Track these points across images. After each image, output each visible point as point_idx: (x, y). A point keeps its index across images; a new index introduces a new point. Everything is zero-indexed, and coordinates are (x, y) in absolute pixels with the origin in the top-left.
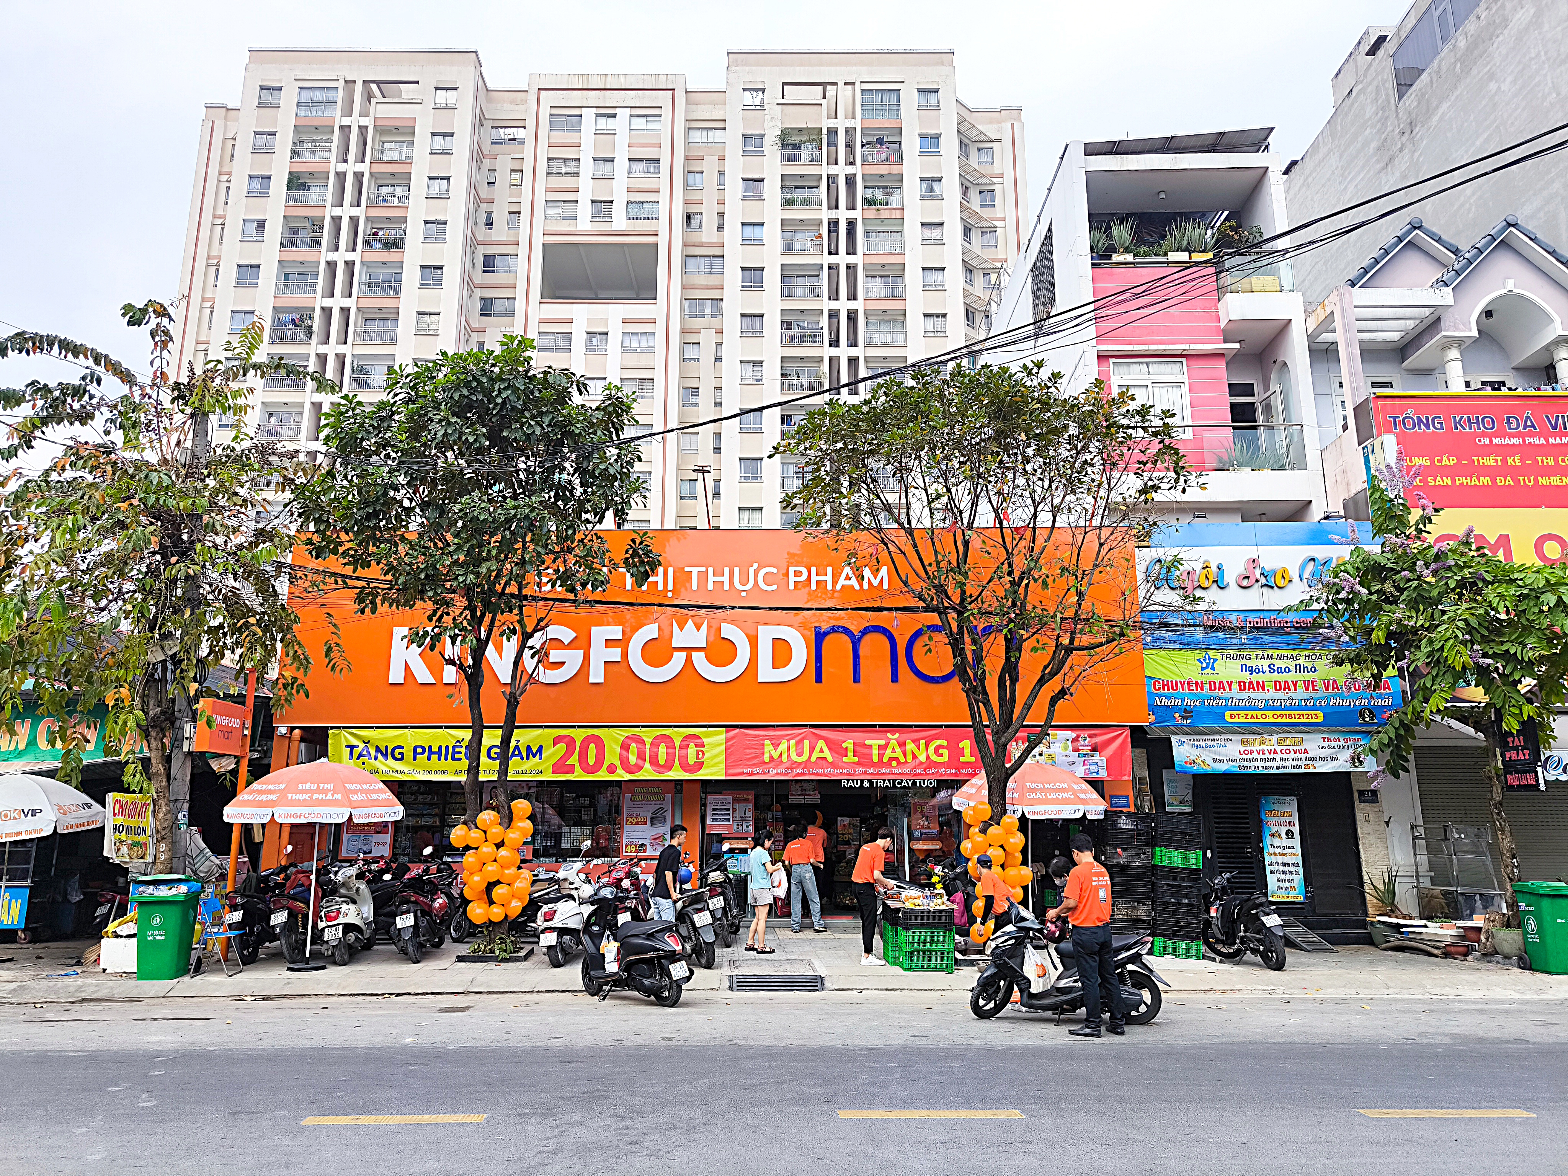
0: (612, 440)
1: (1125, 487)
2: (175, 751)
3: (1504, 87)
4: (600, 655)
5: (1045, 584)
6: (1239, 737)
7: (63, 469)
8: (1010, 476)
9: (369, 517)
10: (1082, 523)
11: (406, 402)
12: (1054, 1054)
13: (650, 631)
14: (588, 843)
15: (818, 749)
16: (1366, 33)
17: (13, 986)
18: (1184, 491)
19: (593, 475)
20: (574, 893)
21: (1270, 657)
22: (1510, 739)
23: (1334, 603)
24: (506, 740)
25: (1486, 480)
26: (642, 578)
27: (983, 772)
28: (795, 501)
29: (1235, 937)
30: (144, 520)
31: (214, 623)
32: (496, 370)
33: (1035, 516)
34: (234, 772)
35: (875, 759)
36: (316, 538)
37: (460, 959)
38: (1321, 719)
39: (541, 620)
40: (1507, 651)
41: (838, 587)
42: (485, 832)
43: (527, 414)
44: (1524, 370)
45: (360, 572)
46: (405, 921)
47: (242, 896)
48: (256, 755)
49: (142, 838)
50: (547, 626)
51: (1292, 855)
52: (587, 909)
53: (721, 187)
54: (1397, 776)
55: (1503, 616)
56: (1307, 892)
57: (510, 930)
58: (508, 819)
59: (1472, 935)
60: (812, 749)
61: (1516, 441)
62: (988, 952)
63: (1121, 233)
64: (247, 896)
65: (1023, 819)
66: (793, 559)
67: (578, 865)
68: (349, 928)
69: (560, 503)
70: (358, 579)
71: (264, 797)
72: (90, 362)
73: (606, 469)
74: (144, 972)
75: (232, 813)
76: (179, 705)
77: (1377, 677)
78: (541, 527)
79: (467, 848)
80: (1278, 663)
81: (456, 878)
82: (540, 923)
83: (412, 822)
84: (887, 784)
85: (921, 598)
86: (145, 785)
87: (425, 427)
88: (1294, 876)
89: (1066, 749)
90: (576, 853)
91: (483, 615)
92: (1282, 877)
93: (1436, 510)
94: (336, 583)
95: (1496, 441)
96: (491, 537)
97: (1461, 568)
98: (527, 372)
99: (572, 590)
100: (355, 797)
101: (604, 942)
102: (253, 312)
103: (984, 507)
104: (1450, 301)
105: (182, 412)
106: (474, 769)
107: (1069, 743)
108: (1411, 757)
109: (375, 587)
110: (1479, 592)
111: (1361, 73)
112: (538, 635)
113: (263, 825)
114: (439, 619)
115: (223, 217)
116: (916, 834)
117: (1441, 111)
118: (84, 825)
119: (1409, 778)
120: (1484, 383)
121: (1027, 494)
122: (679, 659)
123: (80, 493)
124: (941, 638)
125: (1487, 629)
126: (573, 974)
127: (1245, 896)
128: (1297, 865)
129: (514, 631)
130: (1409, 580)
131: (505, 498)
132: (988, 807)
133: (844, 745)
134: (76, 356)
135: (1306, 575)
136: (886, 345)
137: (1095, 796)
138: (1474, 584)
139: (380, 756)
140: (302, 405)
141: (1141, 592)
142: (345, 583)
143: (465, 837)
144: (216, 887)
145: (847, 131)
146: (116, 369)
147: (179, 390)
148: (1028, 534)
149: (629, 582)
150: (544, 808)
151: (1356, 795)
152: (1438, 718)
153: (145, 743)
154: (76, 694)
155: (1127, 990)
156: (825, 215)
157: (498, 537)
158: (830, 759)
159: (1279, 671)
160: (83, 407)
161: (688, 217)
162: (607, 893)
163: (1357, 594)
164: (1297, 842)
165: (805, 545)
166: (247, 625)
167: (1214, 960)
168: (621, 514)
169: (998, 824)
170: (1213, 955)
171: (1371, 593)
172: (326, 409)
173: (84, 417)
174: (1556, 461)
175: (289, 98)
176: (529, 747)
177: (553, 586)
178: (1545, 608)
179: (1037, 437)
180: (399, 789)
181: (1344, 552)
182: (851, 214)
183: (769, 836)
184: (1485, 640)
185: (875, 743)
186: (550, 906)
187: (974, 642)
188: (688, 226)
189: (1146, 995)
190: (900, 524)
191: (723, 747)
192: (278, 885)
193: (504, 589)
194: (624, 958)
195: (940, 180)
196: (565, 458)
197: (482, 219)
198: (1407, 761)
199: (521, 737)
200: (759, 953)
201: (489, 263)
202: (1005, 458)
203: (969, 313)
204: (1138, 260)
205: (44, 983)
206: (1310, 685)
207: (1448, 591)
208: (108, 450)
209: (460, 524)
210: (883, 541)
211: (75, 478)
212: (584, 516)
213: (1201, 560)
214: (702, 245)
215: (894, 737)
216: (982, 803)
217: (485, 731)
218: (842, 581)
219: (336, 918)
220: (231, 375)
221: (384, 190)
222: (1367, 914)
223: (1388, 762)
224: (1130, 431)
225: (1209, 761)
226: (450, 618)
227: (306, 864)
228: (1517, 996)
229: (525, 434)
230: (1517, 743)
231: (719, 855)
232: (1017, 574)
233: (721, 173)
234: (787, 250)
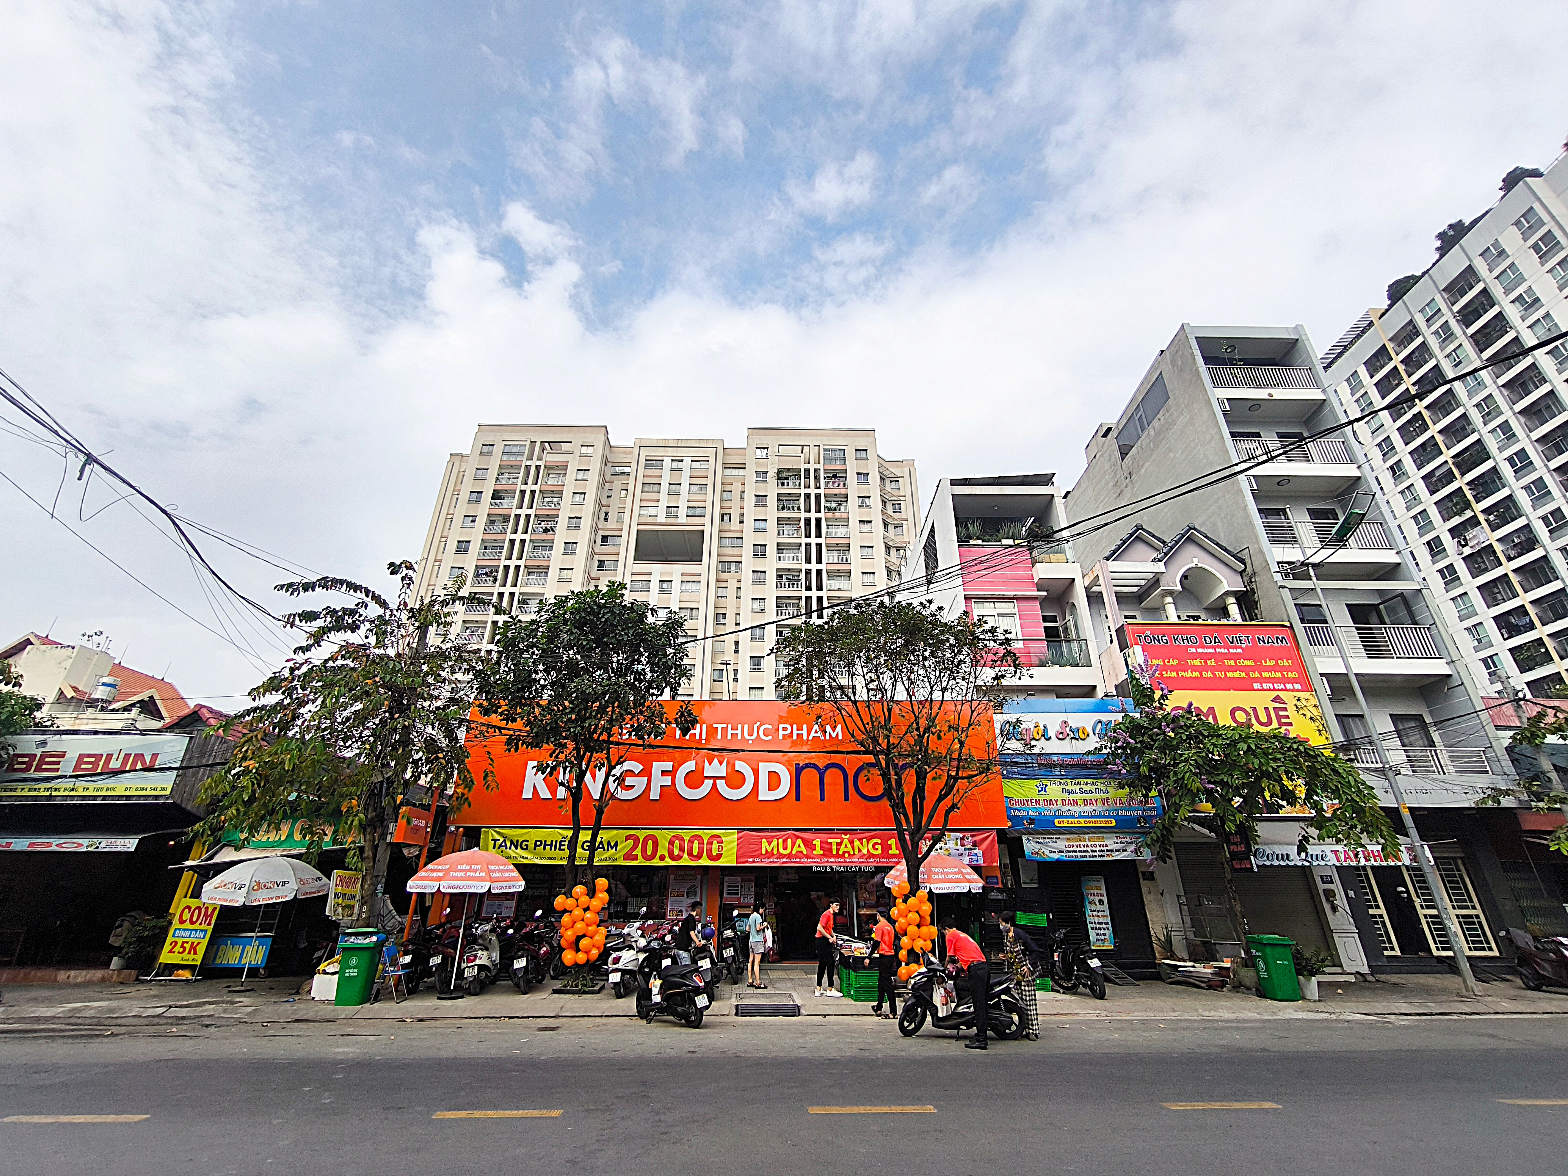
0: (670, 645)
1: (985, 676)
2: (381, 842)
3: (1177, 455)
4: (659, 781)
5: (939, 737)
6: (1065, 837)
7: (336, 659)
8: (915, 668)
9: (519, 690)
10: (960, 698)
11: (547, 621)
12: (954, 1061)
13: (690, 765)
14: (645, 909)
15: (797, 845)
16: (1101, 426)
17: (250, 1009)
18: (1020, 678)
19: (658, 665)
20: (634, 944)
21: (1079, 784)
22: (1231, 837)
23: (1116, 749)
24: (594, 836)
25: (1197, 674)
26: (685, 732)
27: (904, 861)
28: (783, 683)
29: (1071, 974)
30: (381, 690)
31: (416, 757)
32: (603, 601)
33: (931, 693)
34: (418, 857)
35: (834, 852)
36: (485, 703)
37: (555, 992)
38: (1114, 824)
39: (621, 757)
40: (1222, 780)
41: (810, 738)
42: (577, 900)
43: (620, 628)
44: (1210, 610)
45: (510, 725)
46: (520, 964)
47: (413, 944)
48: (433, 845)
49: (352, 902)
50: (625, 761)
51: (1104, 916)
52: (642, 957)
53: (742, 499)
54: (1165, 862)
55: (1217, 758)
56: (1115, 942)
57: (590, 970)
58: (592, 892)
59: (1224, 972)
60: (793, 845)
61: (1211, 651)
62: (910, 987)
63: (974, 528)
64: (416, 944)
65: (930, 892)
66: (782, 720)
67: (637, 924)
68: (481, 968)
69: (637, 683)
70: (509, 729)
71: (435, 874)
72: (363, 595)
73: (666, 662)
74: (340, 1000)
75: (413, 886)
76: (389, 811)
77: (1146, 796)
78: (624, 697)
79: (565, 911)
80: (1085, 788)
81: (556, 933)
82: (611, 966)
83: (530, 892)
84: (842, 869)
85: (862, 745)
86: (359, 865)
87: (558, 636)
88: (1106, 931)
89: (957, 845)
90: (636, 916)
91: (584, 754)
92: (1099, 932)
93: (1170, 691)
94: (495, 732)
95: (1200, 650)
96: (593, 703)
97: (1189, 728)
98: (621, 603)
99: (642, 738)
100: (494, 875)
101: (652, 980)
102: (463, 568)
103: (900, 687)
104: (1163, 569)
105: (413, 625)
106: (572, 857)
107: (959, 841)
108: (1172, 849)
109: (519, 735)
110: (1201, 742)
111: (1100, 446)
112: (618, 767)
113: (433, 894)
114: (557, 757)
115: (453, 514)
116: (862, 903)
117: (1145, 467)
118: (315, 893)
119: (1172, 863)
120: (1188, 616)
121: (926, 679)
122: (708, 783)
123: (344, 673)
124: (876, 771)
125: (1208, 765)
126: (630, 1004)
127: (1077, 946)
128: (1107, 923)
129: (603, 765)
130: (1158, 735)
131: (603, 679)
132: (908, 885)
133: (814, 843)
134: (355, 591)
135: (1097, 731)
136: (839, 590)
137: (976, 876)
138: (1197, 737)
139: (513, 847)
140: (486, 622)
141: (999, 742)
142: (500, 732)
143: (564, 903)
144: (396, 938)
145: (816, 470)
146: (377, 599)
147: (413, 613)
148: (927, 704)
149: (678, 733)
150: (617, 884)
151: (1140, 875)
152: (1186, 823)
153: (362, 837)
154: (323, 803)
155: (1001, 1015)
156: (803, 515)
157: (597, 704)
158: (805, 852)
159: (1086, 792)
160: (354, 622)
161: (723, 515)
162: (654, 944)
163: (1128, 743)
164: (1106, 907)
165: (789, 712)
166: (437, 758)
167: (1059, 992)
168: (674, 690)
169: (914, 896)
170: (1058, 988)
171: (1136, 743)
172: (500, 624)
173: (354, 628)
174: (1236, 663)
175: (498, 450)
176: (609, 843)
177: (630, 735)
178: (1241, 753)
179: (930, 645)
180: (523, 869)
181: (1119, 717)
182: (818, 515)
183: (763, 906)
184: (1208, 773)
185: (834, 841)
186: (618, 953)
187: (896, 774)
188: (722, 520)
189: (1016, 1018)
190: (849, 698)
191: (736, 843)
192: (439, 937)
193: (599, 737)
194: (665, 991)
195: (869, 497)
196: (641, 655)
197: (602, 516)
198: (1170, 852)
199: (604, 836)
200: (756, 988)
201: (605, 539)
202: (912, 657)
203: (889, 572)
204: (985, 543)
205: (272, 1008)
206: (1104, 801)
207: (1182, 741)
208: (364, 647)
209: (574, 695)
210: (838, 709)
211: (343, 665)
212: (651, 691)
213: (1034, 722)
214: (730, 531)
215: (846, 837)
216: (904, 882)
217: (581, 832)
218: (813, 734)
219: (474, 960)
220: (445, 603)
221: (547, 500)
222: (1155, 958)
223: (1158, 853)
224: (986, 642)
225: (1047, 853)
226: (564, 755)
227: (458, 921)
228: (1258, 1017)
229: (617, 639)
230: (1236, 840)
231: (732, 918)
232: (922, 730)
233: (743, 492)
234: (780, 534)
